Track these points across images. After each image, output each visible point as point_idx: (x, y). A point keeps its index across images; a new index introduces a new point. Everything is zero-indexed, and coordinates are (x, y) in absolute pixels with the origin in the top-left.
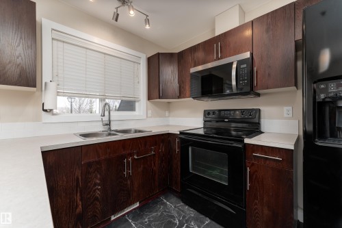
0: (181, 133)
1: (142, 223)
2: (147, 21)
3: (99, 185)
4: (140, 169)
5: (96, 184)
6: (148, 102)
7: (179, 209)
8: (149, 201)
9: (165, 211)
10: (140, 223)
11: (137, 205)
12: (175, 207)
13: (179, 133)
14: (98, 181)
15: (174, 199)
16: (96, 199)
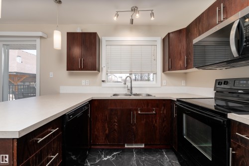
0: (178, 100)
1: (140, 158)
2: (152, 14)
3: (116, 123)
4: (143, 122)
5: (115, 122)
6: (163, 74)
7: (172, 164)
8: (152, 147)
9: (160, 160)
10: (139, 157)
11: (143, 146)
12: (170, 161)
13: (176, 100)
14: (116, 121)
15: (173, 156)
16: (115, 130)
